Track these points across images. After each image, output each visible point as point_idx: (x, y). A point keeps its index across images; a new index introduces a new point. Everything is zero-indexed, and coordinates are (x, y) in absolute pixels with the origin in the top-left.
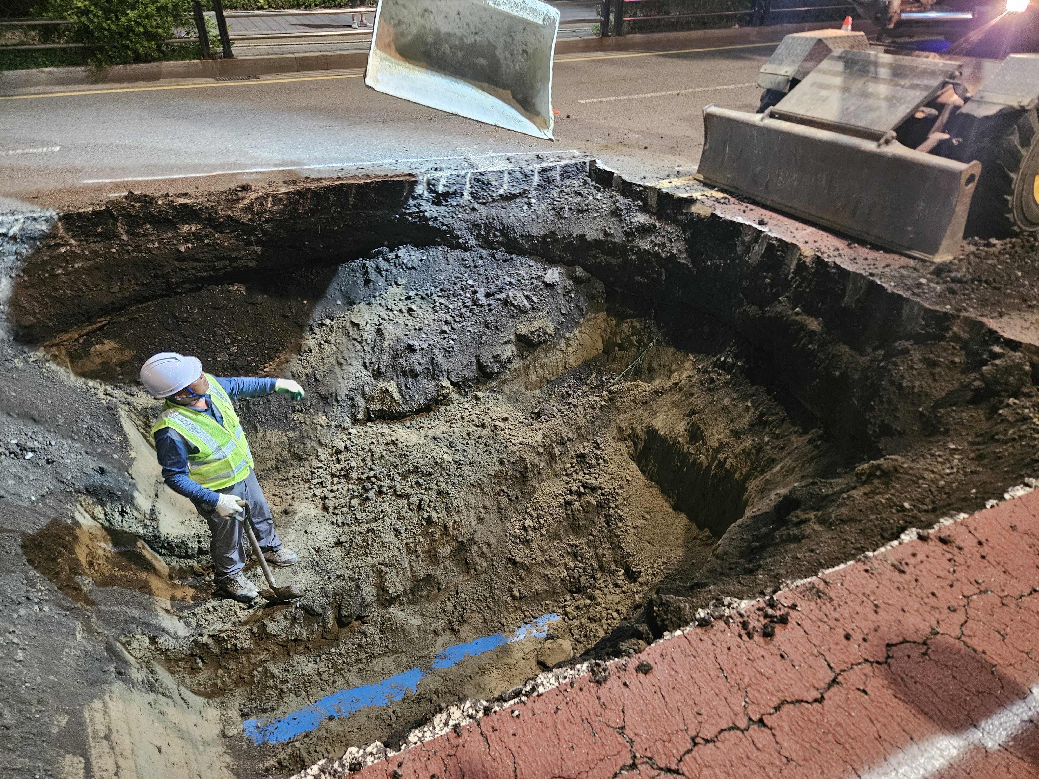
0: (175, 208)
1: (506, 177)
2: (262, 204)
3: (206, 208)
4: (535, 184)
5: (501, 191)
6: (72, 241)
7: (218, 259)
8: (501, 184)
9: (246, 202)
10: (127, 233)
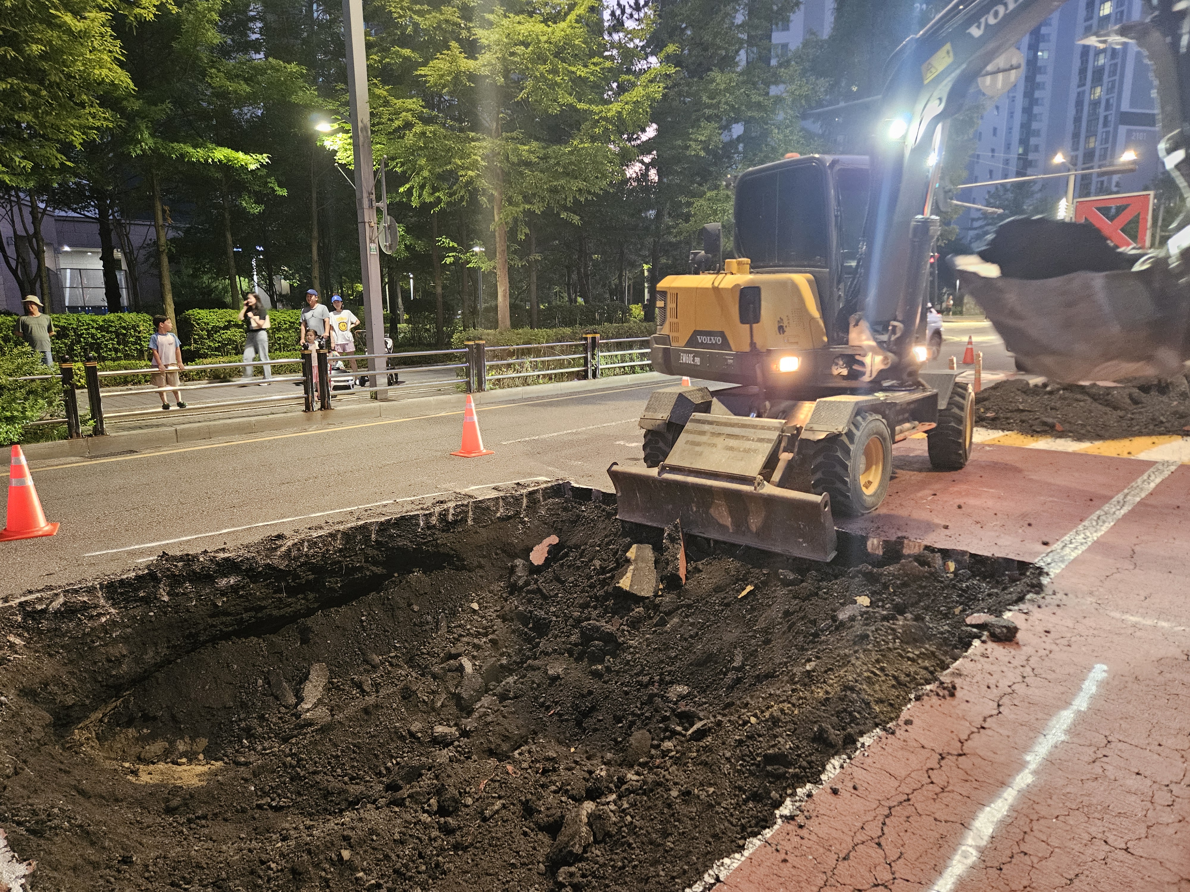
0: (218, 564)
1: (501, 503)
2: (299, 550)
3: (248, 559)
4: (524, 505)
5: (498, 515)
6: (112, 610)
7: (246, 610)
8: (498, 509)
9: (283, 549)
10: (168, 594)
